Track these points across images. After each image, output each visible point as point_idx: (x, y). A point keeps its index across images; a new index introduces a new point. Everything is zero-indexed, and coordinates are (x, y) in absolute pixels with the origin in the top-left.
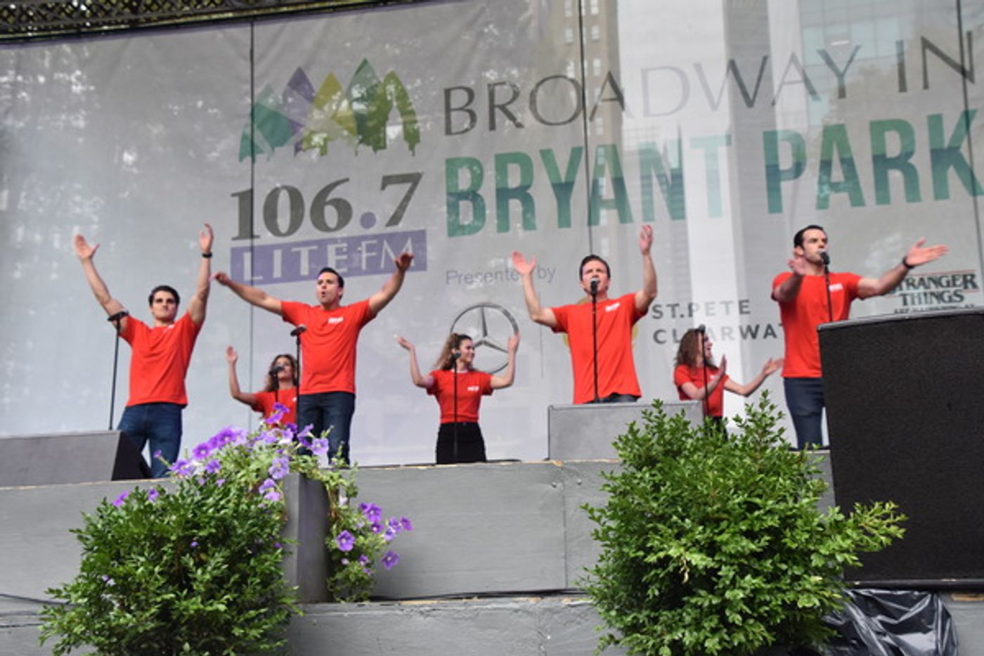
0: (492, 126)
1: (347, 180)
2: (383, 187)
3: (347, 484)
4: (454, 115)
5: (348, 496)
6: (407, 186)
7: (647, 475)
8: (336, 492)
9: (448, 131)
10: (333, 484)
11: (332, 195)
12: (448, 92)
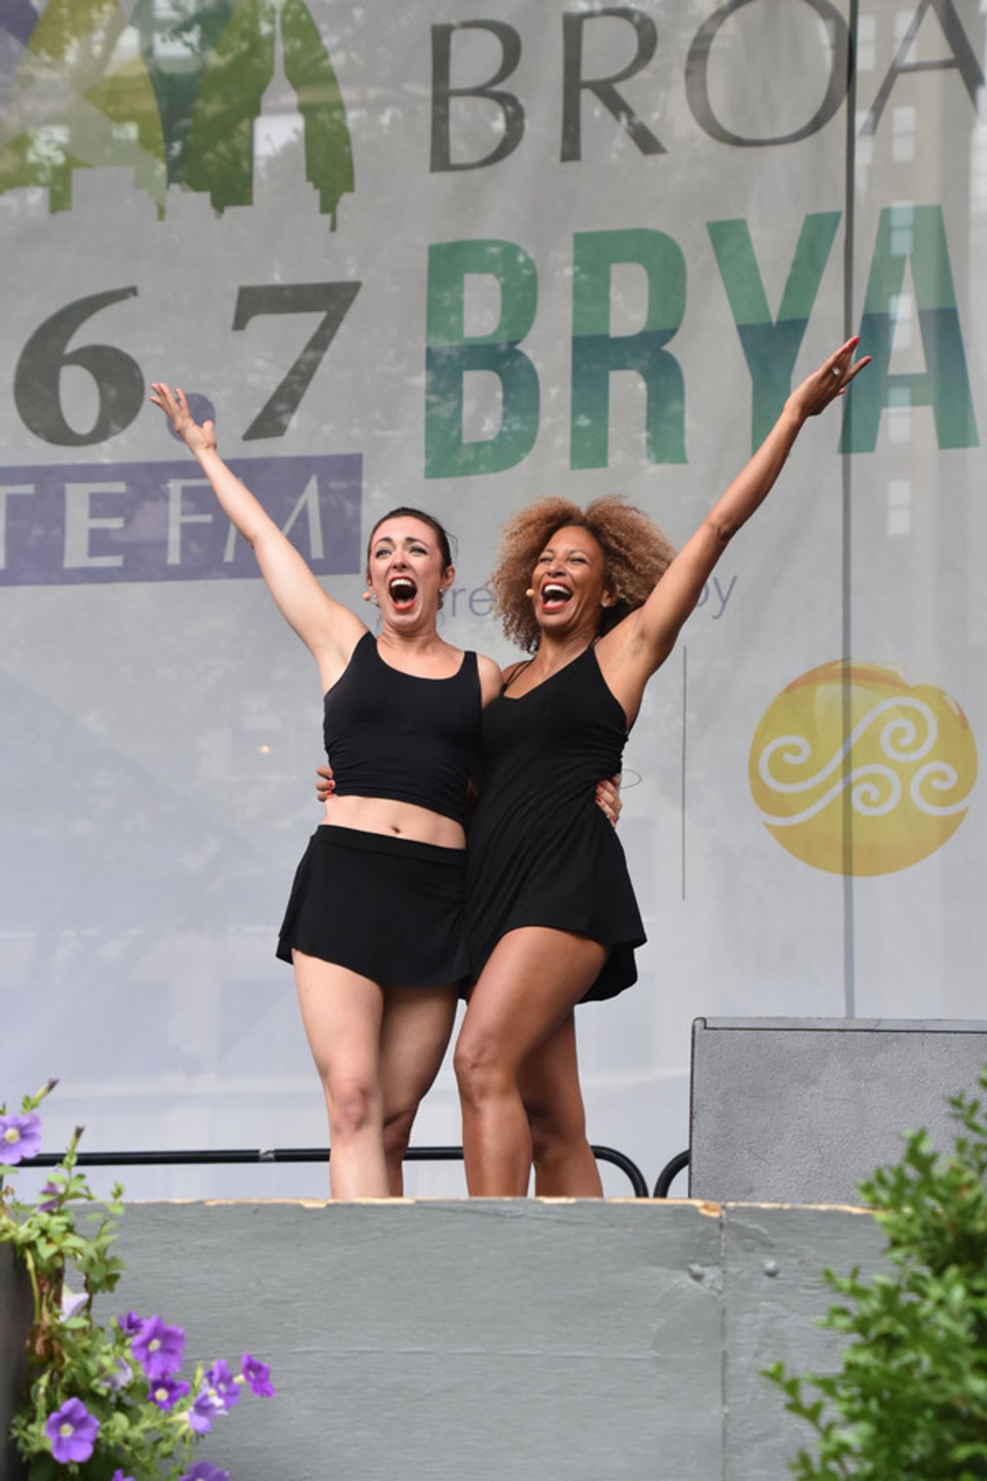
0: (571, 151)
1: (133, 291)
2: (240, 323)
3: (90, 1250)
4: (459, 108)
5: (90, 1287)
6: (311, 322)
7: (958, 1293)
8: (55, 1276)
9: (441, 160)
10: (46, 1251)
11: (84, 336)
12: (441, 38)
